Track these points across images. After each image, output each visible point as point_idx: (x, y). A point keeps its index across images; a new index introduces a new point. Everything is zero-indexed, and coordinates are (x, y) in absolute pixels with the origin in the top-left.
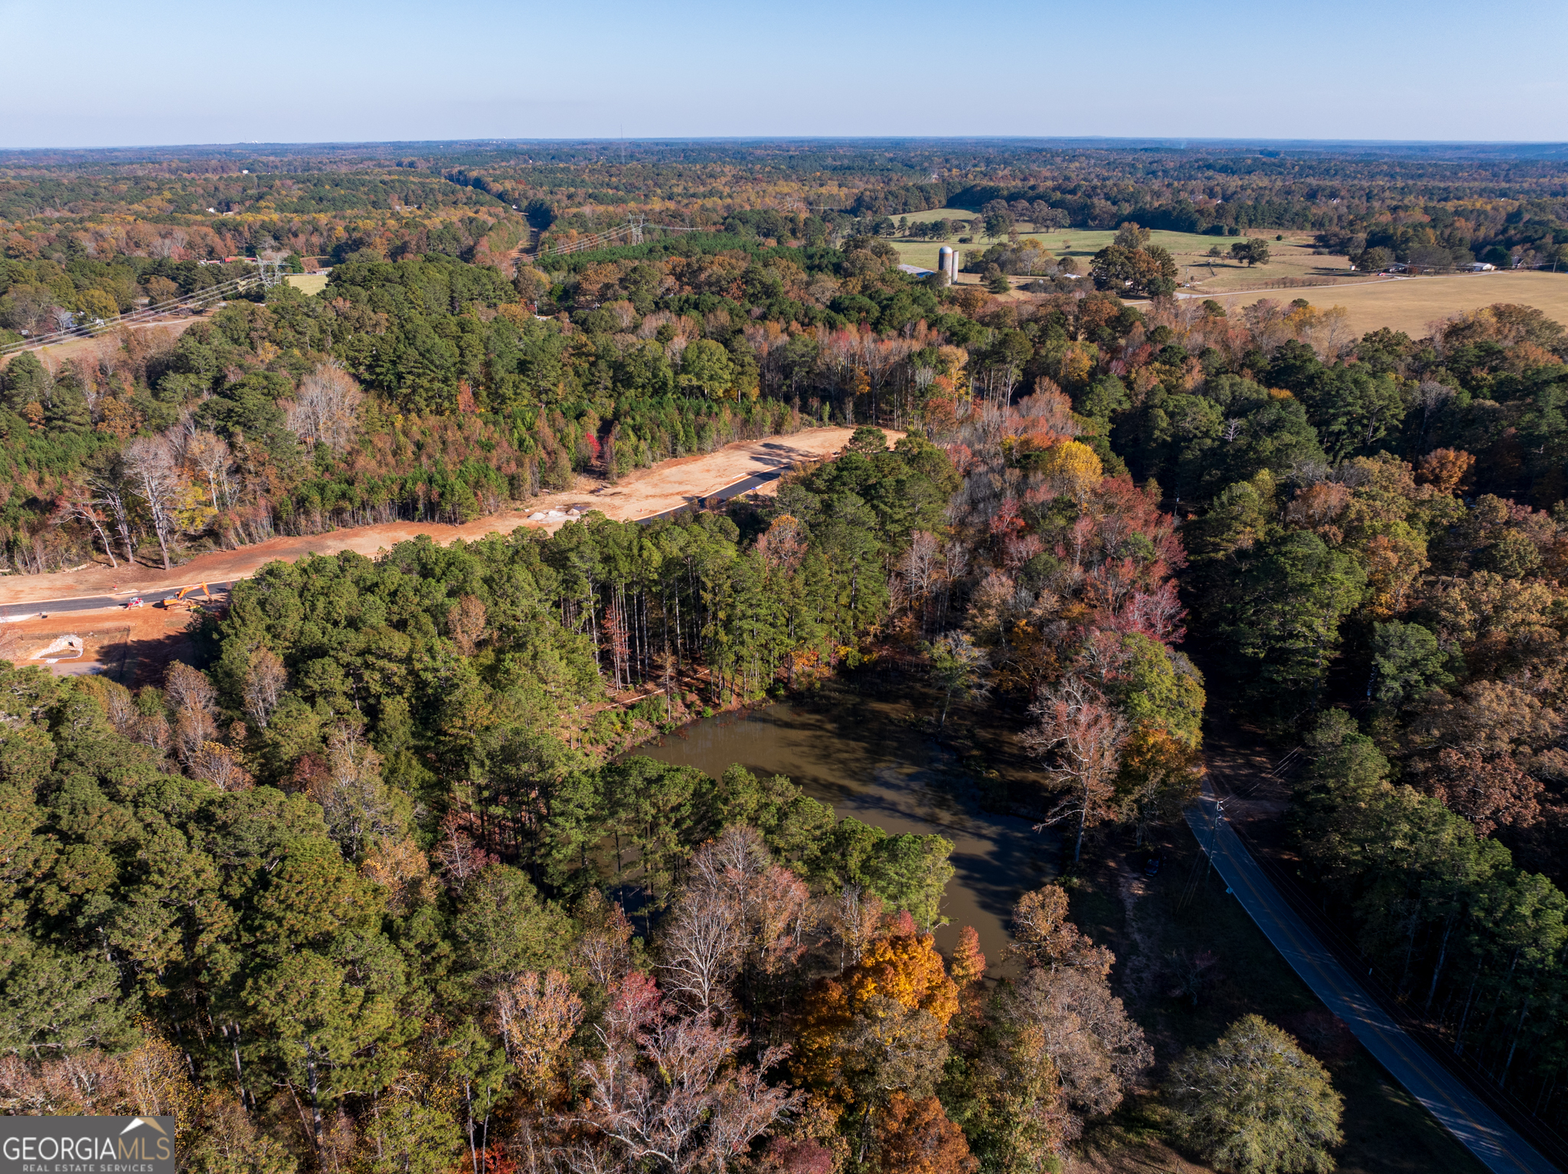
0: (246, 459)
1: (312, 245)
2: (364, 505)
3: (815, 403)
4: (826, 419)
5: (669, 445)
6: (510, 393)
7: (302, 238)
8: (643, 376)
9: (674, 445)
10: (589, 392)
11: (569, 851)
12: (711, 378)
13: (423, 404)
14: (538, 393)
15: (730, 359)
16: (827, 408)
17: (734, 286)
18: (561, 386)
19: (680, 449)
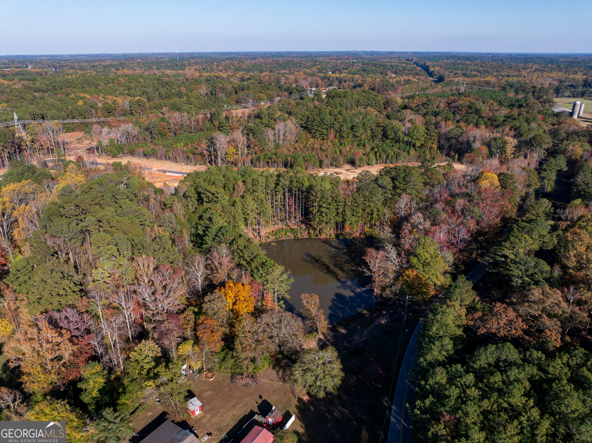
0: (251, 144)
1: (350, 86)
2: (274, 162)
3: (452, 153)
4: (456, 160)
5: (385, 160)
6: (345, 136)
7: (347, 83)
8: (391, 135)
9: (387, 159)
10: (373, 139)
11: (207, 246)
12: (416, 139)
13: (318, 136)
14: (355, 136)
15: (426, 133)
16: (457, 156)
17: (464, 109)
18: (364, 136)
19: (388, 161)
